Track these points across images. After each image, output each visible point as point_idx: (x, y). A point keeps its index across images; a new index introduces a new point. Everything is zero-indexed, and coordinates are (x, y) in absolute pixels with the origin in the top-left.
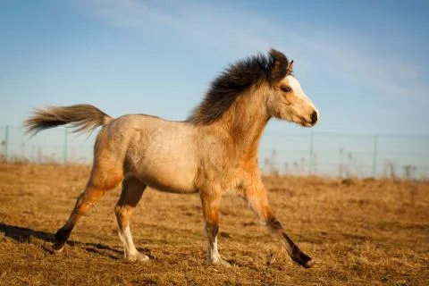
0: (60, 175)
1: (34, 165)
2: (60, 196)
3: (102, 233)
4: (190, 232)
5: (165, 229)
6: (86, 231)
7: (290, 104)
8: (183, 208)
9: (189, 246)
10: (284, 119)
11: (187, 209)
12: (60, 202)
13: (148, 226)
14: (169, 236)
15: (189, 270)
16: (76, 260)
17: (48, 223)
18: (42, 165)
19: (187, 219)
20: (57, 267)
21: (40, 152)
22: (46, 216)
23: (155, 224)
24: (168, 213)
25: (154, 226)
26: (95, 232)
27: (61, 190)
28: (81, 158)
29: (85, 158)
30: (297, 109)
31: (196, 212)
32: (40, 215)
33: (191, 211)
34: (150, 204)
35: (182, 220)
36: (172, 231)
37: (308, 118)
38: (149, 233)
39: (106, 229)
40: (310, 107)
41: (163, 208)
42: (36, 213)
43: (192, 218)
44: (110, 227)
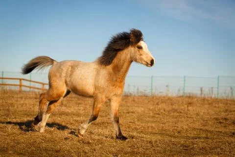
0: (149, 102)
1: (135, 96)
2: (149, 114)
3: (172, 133)
4: (221, 132)
5: (207, 131)
6: (164, 132)
7: (141, 55)
8: (216, 119)
9: (220, 140)
10: (138, 62)
11: (219, 120)
12: (149, 117)
13: (198, 129)
14: (209, 134)
15: (221, 154)
16: (158, 148)
17: (142, 128)
18: (139, 96)
19: (219, 125)
20: (148, 152)
21: (138, 89)
22: (141, 124)
23: (202, 128)
24: (209, 122)
25: (201, 129)
26: (168, 133)
27: (150, 110)
28: (160, 92)
29: (162, 92)
30: (144, 57)
31: (224, 121)
32: (138, 124)
33: (221, 121)
34: (199, 117)
35: (216, 126)
36: (211, 132)
37: (149, 63)
38: (198, 133)
39: (175, 131)
40: (151, 57)
41: (206, 119)
42: (136, 122)
43: (222, 125)
44: (177, 130)
